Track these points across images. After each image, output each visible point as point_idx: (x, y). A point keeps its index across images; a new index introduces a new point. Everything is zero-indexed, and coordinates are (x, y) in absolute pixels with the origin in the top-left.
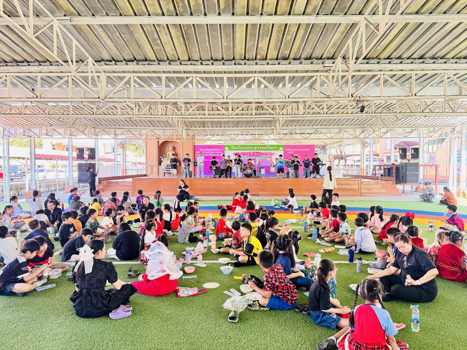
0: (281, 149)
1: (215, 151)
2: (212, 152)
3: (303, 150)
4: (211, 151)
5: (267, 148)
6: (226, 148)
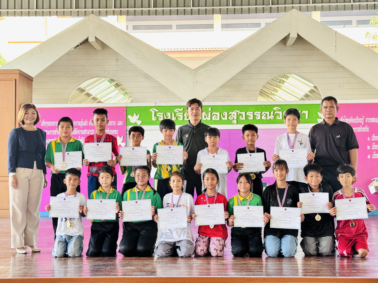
2: (84, 132)
4: (79, 128)
5: (273, 116)
6: (131, 116)
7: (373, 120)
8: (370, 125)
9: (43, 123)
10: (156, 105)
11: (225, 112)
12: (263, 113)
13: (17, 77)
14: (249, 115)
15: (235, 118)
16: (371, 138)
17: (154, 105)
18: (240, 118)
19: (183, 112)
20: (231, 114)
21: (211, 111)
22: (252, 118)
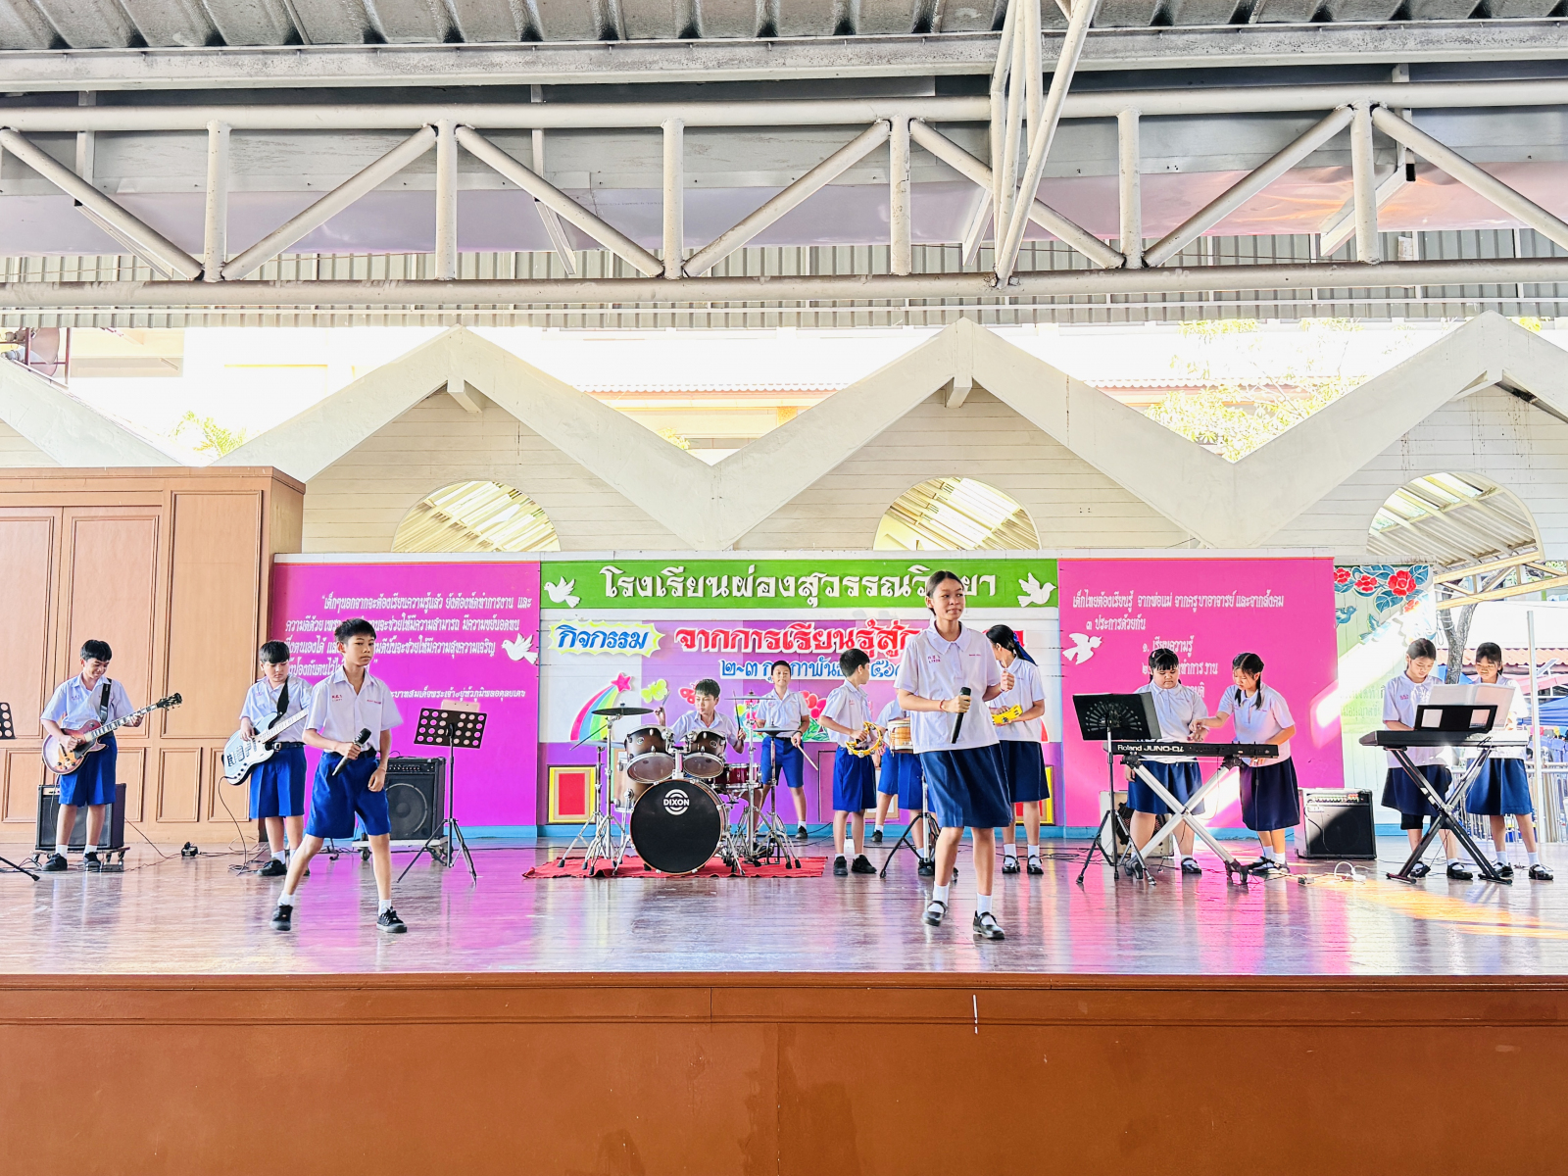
0: (1038, 592)
1: (459, 614)
2: (432, 625)
3: (1228, 601)
4: (420, 614)
5: (910, 587)
6: (551, 585)
7: (1155, 601)
8: (1150, 613)
9: (331, 602)
10: (616, 558)
11: (788, 578)
12: (882, 582)
13: (266, 485)
14: (850, 584)
15: (815, 593)
17: (611, 558)
18: (827, 592)
19: (686, 574)
20: (804, 582)
21: (756, 575)
22: (856, 593)
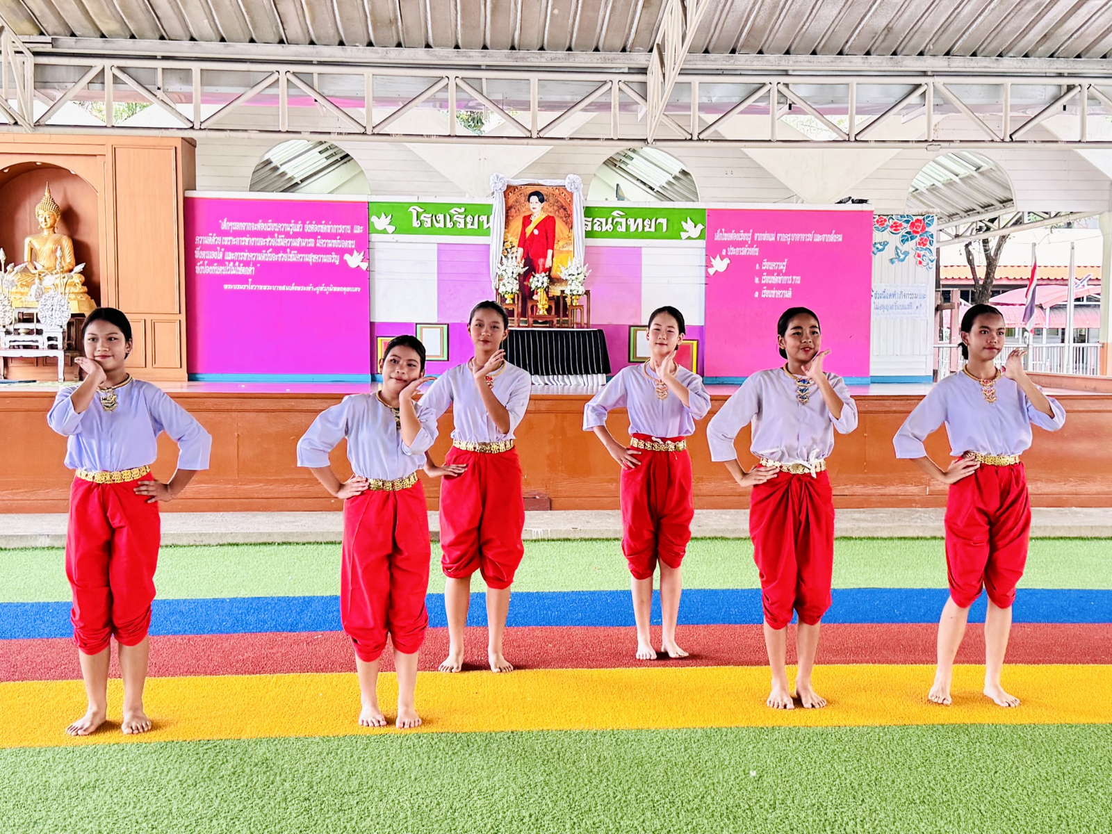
0: (693, 230)
1: (314, 235)
2: (297, 242)
3: (809, 237)
4: (287, 235)
5: (612, 225)
6: (376, 218)
7: (765, 237)
8: (762, 245)
9: (225, 225)
10: (420, 201)
12: (595, 221)
13: (179, 143)
16: (760, 266)
17: (416, 201)
19: (466, 213)
